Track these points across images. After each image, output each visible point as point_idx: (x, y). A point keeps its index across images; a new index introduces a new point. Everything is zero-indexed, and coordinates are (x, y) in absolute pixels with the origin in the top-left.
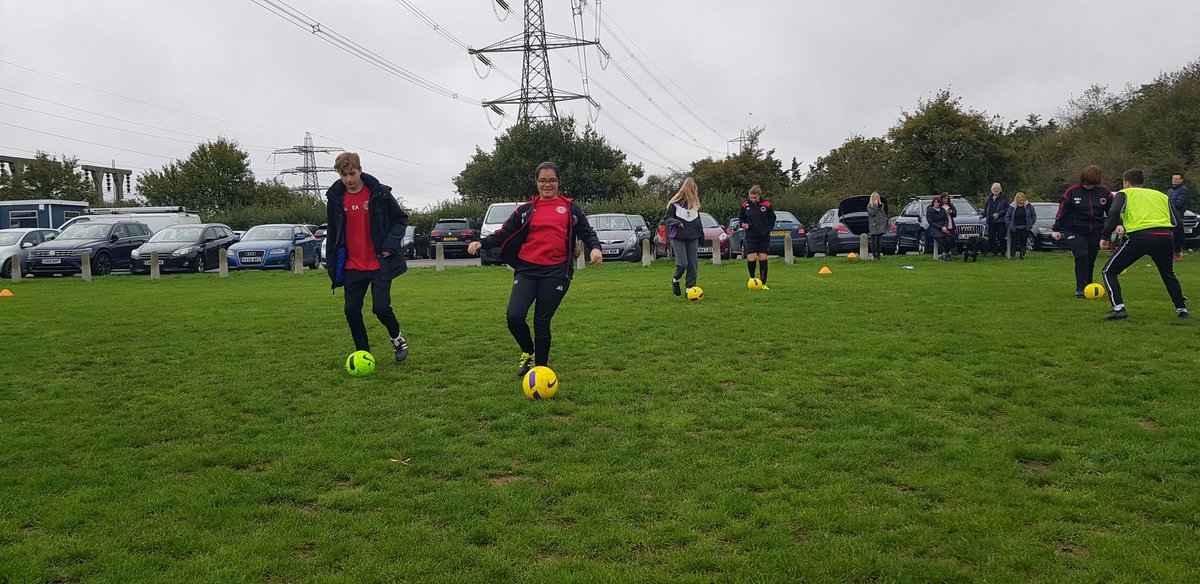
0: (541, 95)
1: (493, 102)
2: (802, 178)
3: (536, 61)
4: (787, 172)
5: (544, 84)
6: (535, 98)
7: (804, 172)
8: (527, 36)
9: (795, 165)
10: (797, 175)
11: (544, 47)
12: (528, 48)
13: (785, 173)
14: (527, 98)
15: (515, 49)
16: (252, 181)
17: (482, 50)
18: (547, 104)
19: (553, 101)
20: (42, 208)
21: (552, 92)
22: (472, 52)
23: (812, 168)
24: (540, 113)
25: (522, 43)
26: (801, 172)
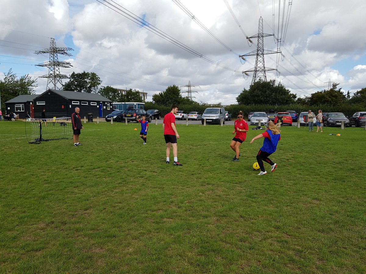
0: (261, 69)
1: (245, 72)
2: (351, 98)
3: (260, 59)
4: (345, 95)
5: (262, 66)
6: (259, 70)
7: (352, 95)
8: (258, 51)
9: (348, 93)
10: (349, 96)
11: (263, 54)
12: (258, 55)
13: (344, 96)
14: (256, 70)
15: (254, 55)
16: (181, 97)
17: (243, 56)
18: (263, 72)
19: (265, 71)
20: (135, 104)
21: (265, 68)
22: (240, 56)
23: (355, 94)
24: (260, 75)
25: (256, 53)
26: (351, 96)
